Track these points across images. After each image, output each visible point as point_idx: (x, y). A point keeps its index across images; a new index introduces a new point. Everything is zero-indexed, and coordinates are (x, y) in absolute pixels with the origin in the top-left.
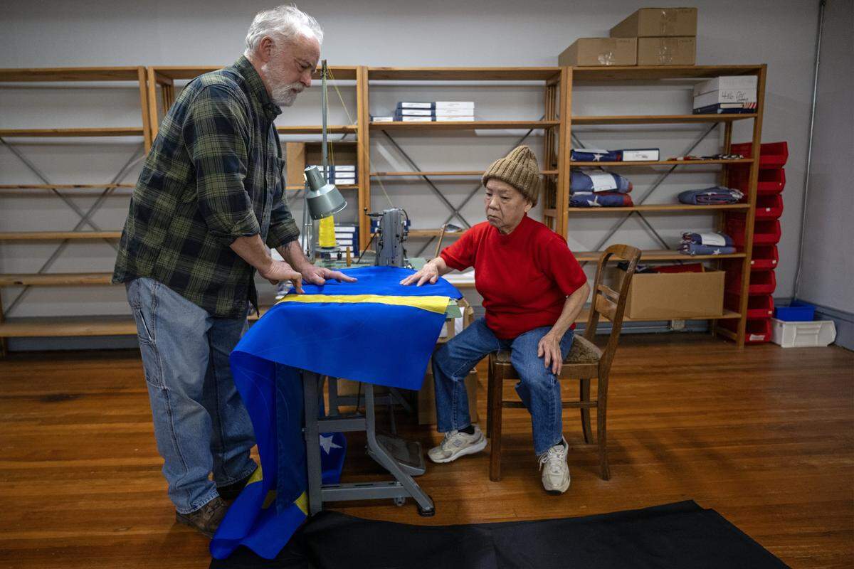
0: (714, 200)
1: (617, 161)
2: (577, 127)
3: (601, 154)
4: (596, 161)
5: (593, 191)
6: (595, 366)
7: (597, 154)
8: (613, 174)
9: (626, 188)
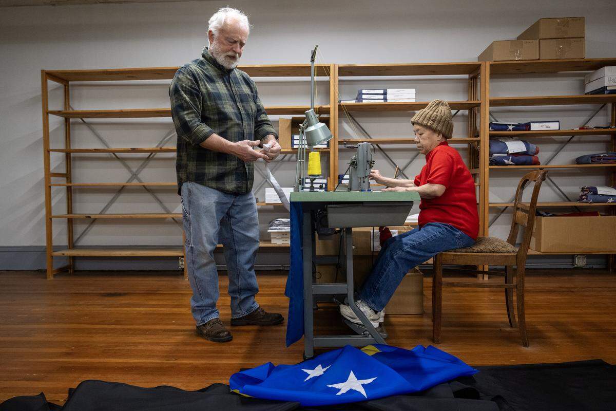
0: (606, 160)
1: (526, 130)
2: (494, 108)
3: (513, 125)
4: (510, 130)
5: (507, 153)
6: (514, 256)
7: (510, 125)
8: (523, 141)
9: (534, 150)
